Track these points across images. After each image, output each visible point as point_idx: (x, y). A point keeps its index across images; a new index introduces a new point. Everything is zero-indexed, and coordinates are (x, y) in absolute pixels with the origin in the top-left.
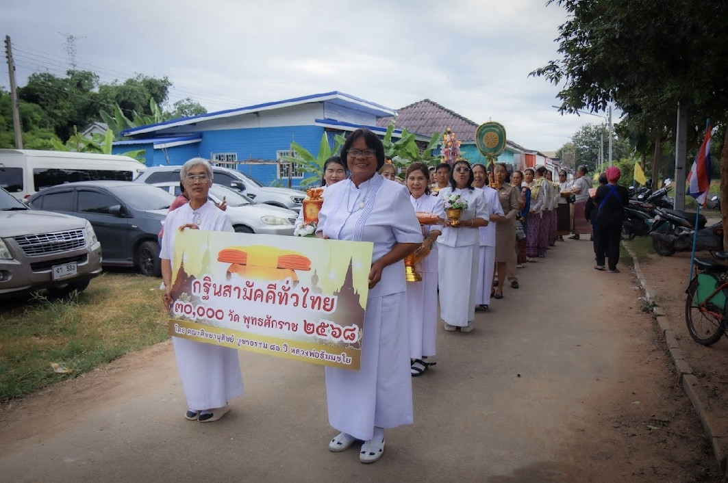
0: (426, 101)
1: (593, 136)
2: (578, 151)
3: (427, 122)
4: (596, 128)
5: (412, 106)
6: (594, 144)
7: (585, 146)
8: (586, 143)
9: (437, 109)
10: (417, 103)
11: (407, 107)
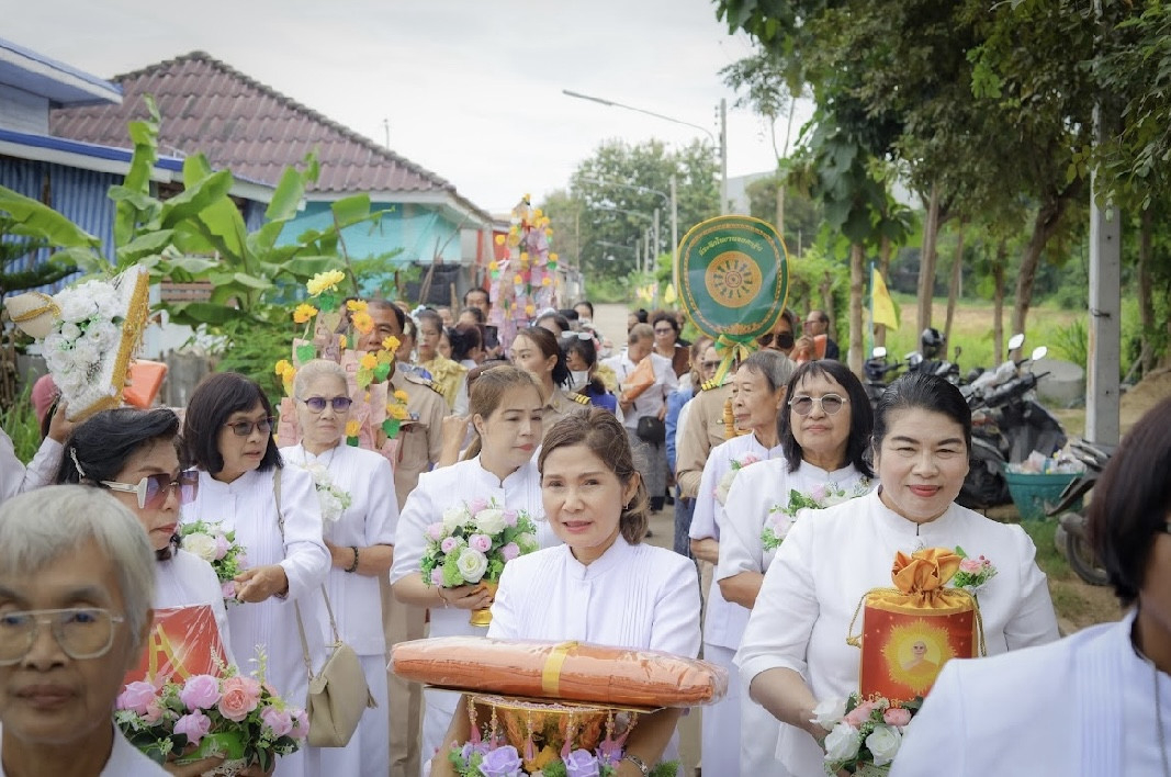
0: (197, 57)
1: (629, 174)
2: (588, 216)
3: (206, 125)
4: (637, 152)
5: (150, 71)
6: (630, 196)
7: (606, 202)
8: (611, 195)
9: (234, 86)
10: (167, 64)
11: (137, 75)
